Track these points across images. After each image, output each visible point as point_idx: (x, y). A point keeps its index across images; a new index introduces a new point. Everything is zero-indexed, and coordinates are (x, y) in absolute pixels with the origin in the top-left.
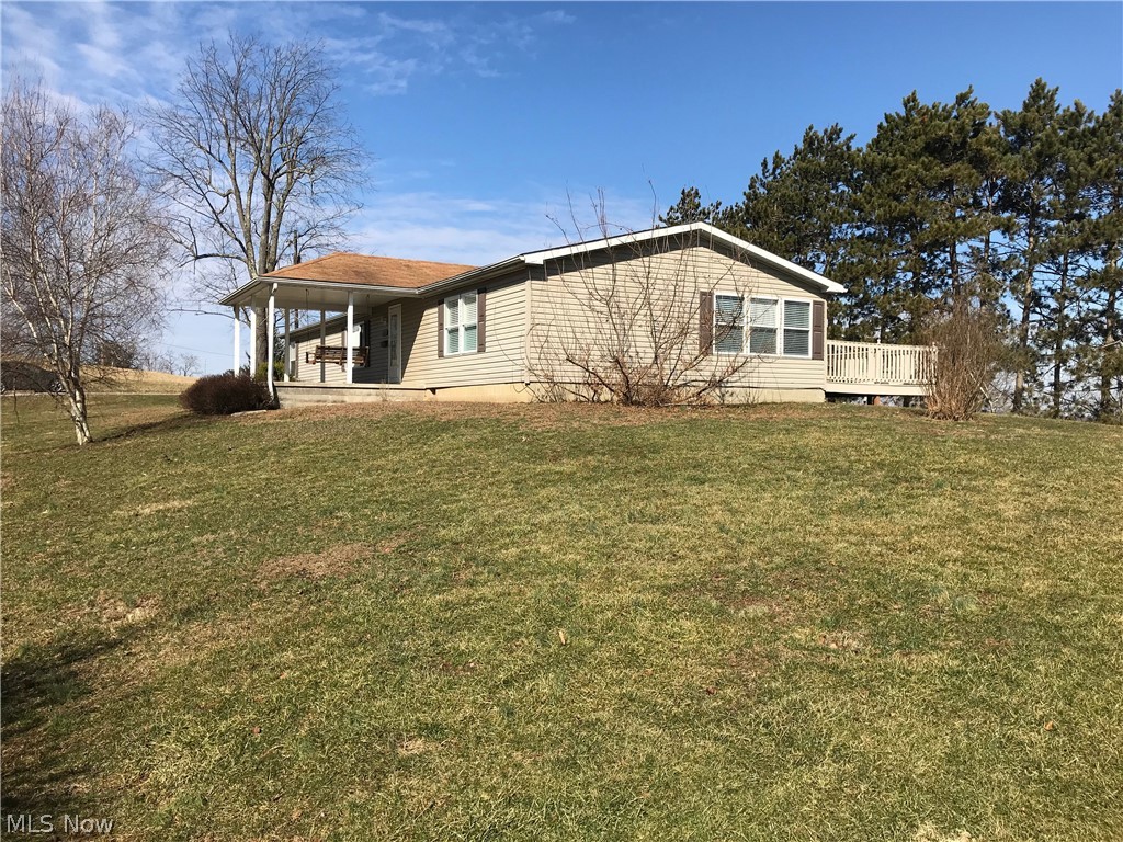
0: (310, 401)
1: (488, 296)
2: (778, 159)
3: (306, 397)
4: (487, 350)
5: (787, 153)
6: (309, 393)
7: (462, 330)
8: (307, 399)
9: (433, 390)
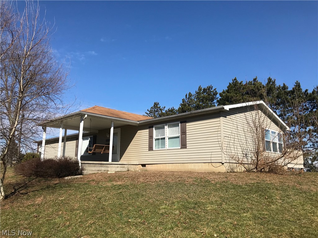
0: (95, 170)
1: (187, 124)
2: (190, 95)
3: (93, 168)
4: (187, 147)
5: (193, 93)
6: (94, 166)
7: (167, 139)
8: (94, 169)
9: (144, 165)
